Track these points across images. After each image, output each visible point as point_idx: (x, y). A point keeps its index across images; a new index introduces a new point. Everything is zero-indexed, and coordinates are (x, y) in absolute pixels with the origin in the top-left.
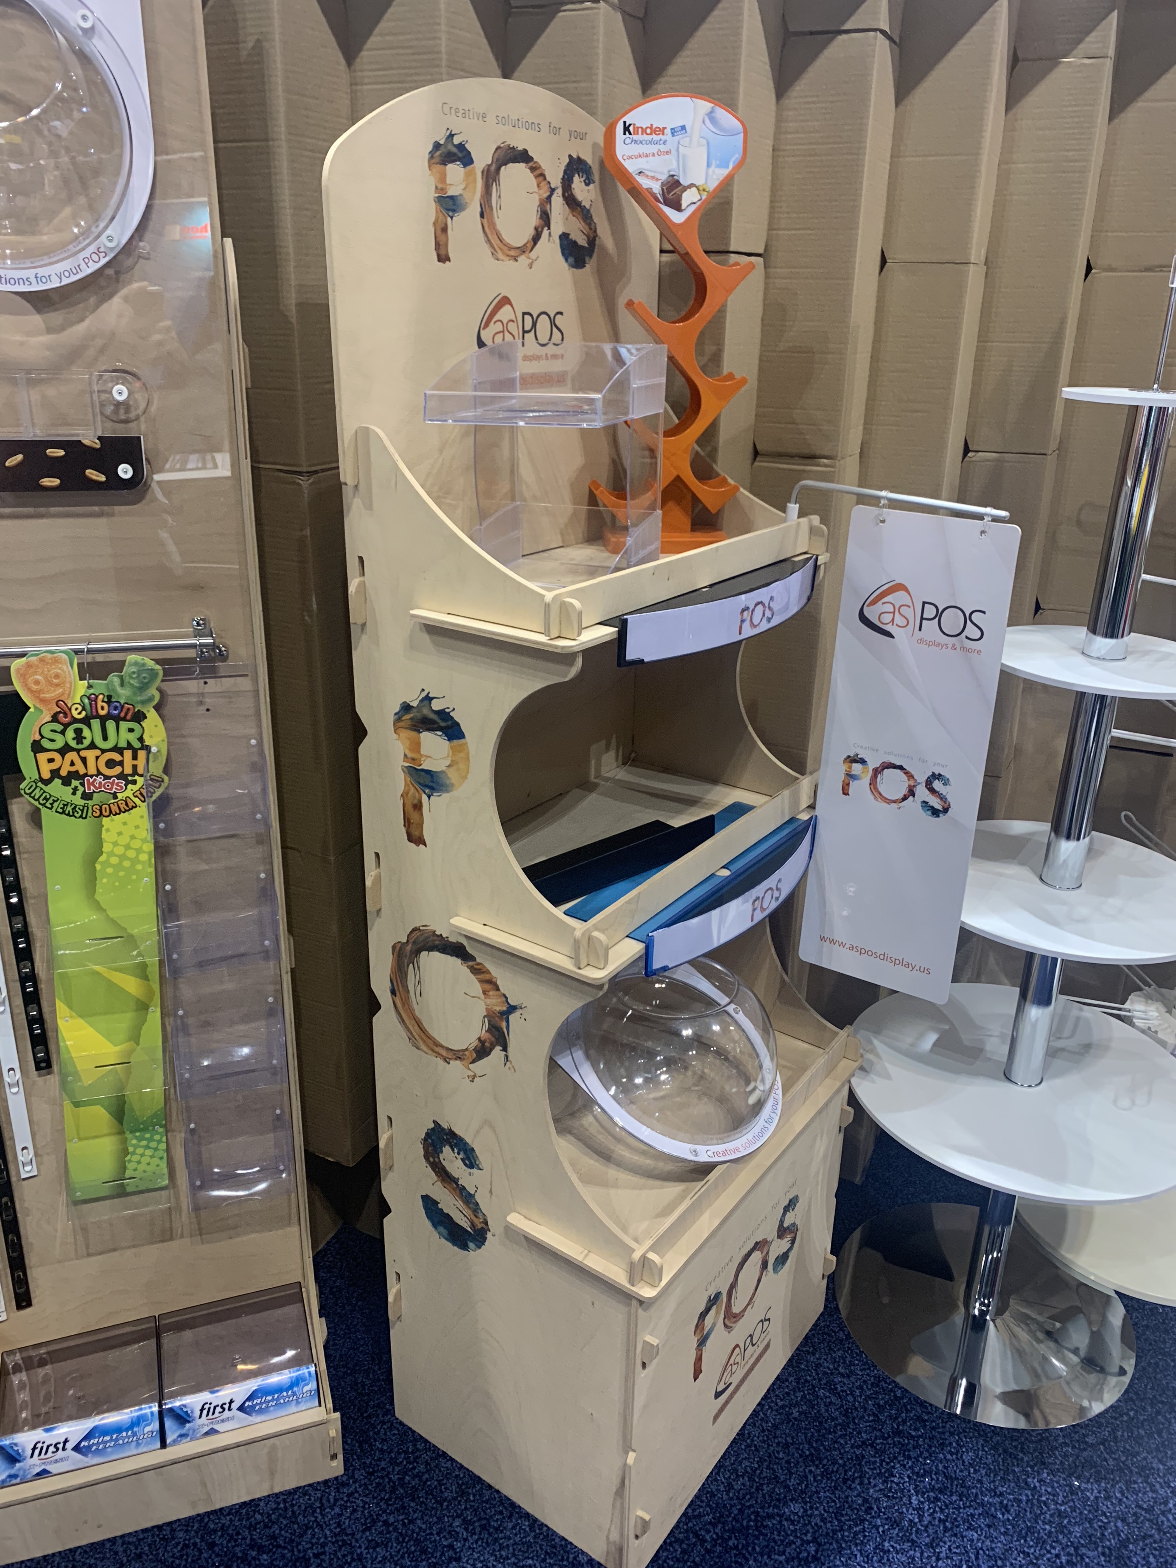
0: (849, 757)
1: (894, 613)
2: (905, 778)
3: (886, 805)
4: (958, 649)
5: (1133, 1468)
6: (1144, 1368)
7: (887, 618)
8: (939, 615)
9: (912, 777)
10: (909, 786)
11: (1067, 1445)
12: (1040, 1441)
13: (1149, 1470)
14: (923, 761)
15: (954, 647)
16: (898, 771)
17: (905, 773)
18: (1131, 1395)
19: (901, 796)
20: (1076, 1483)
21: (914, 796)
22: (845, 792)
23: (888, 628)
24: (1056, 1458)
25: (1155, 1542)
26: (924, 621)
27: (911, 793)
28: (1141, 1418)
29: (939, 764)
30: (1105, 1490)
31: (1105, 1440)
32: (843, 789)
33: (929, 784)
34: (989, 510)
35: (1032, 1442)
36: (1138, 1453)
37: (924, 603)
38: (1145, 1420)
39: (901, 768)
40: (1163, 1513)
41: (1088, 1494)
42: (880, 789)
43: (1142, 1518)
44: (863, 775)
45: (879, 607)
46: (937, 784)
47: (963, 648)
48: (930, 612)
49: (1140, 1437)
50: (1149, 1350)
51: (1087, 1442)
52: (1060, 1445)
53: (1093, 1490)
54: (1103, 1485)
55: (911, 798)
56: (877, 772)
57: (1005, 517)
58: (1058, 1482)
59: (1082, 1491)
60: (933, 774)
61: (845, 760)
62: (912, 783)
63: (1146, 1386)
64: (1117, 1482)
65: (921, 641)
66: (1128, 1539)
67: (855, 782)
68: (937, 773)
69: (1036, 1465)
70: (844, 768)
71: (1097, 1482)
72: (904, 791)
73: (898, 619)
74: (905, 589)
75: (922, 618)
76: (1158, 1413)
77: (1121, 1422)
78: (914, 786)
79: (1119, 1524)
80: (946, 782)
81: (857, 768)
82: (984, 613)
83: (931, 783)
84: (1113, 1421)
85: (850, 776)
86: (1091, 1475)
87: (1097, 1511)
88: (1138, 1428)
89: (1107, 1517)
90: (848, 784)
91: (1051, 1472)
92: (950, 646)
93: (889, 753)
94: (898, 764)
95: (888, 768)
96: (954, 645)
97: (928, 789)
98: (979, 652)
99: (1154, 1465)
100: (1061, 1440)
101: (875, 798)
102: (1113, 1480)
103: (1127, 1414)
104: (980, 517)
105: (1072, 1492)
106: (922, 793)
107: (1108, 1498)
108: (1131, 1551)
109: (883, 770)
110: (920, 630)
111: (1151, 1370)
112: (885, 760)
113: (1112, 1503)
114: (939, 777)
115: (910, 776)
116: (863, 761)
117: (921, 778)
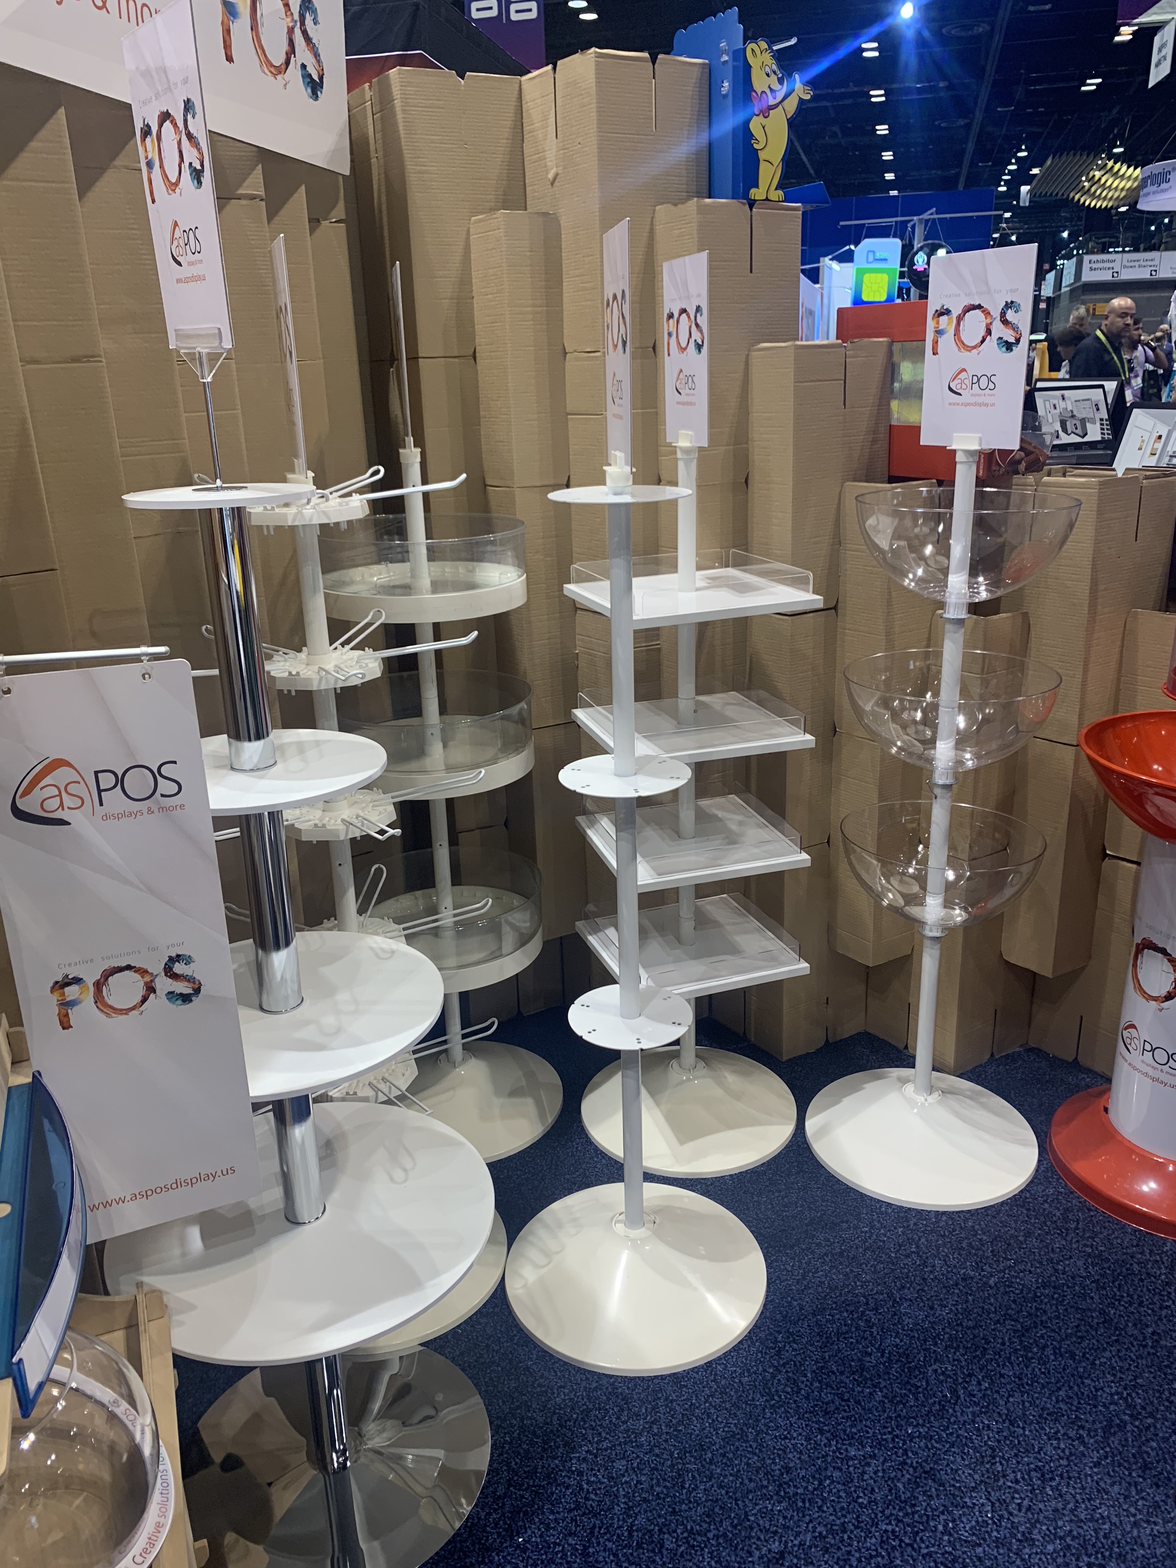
0: (57, 983)
1: (60, 795)
2: (137, 976)
3: (124, 1016)
4: (156, 811)
5: (542, 1484)
6: (486, 1391)
7: (54, 803)
8: (120, 781)
9: (146, 972)
10: (146, 983)
11: (489, 1514)
12: (471, 1531)
13: (552, 1472)
14: (154, 949)
15: (150, 811)
16: (127, 972)
17: (135, 972)
18: (495, 1423)
19: (139, 998)
20: (520, 1540)
21: (155, 992)
22: (66, 1025)
23: (58, 815)
24: (492, 1534)
25: (600, 1528)
26: (103, 794)
27: (151, 989)
28: (516, 1435)
29: (173, 945)
30: (542, 1523)
31: (510, 1480)
32: (61, 1023)
33: (169, 972)
34: (144, 649)
35: (466, 1541)
36: (536, 1468)
37: (96, 773)
38: (519, 1434)
39: (129, 967)
40: (587, 1499)
41: (533, 1539)
42: (110, 1002)
43: (578, 1518)
44: (82, 997)
45: (38, 794)
46: (178, 968)
47: (161, 809)
48: (107, 781)
49: (527, 1452)
50: (478, 1373)
51: (499, 1497)
52: (486, 1519)
53: (534, 1533)
54: (537, 1520)
55: (152, 996)
56: (99, 986)
57: (166, 653)
58: (509, 1554)
59: (529, 1541)
60: (171, 958)
61: (53, 990)
62: (148, 978)
63: (498, 1405)
64: (543, 1507)
65: (106, 817)
66: (584, 1546)
67: (75, 1008)
68: (174, 955)
69: (484, 1558)
70: (54, 998)
71: (532, 1522)
72: (141, 992)
73: (68, 801)
74: (69, 764)
75: (100, 791)
76: (522, 1419)
77: (507, 1453)
78: (152, 981)
79: (571, 1540)
80: (188, 960)
81: (72, 992)
82: (175, 762)
83: (171, 969)
84: (502, 1457)
85: (66, 1005)
86: (523, 1522)
87: (549, 1548)
88: (520, 1445)
89: (559, 1545)
90: (67, 1015)
91: (499, 1551)
92: (145, 811)
93: (108, 958)
94: (124, 965)
95: (112, 974)
96: (149, 809)
97: (170, 977)
98: (182, 806)
99: (552, 1466)
100: (483, 1515)
101: (108, 1015)
102: (539, 1509)
103: (506, 1442)
104: (136, 659)
105: (525, 1550)
106: (164, 984)
107: (548, 1528)
108: (593, 1553)
109: (106, 979)
110: (101, 804)
111: (491, 1388)
112: (106, 967)
113: (554, 1528)
114: (178, 958)
115: (143, 972)
116: (77, 981)
117: (157, 968)
